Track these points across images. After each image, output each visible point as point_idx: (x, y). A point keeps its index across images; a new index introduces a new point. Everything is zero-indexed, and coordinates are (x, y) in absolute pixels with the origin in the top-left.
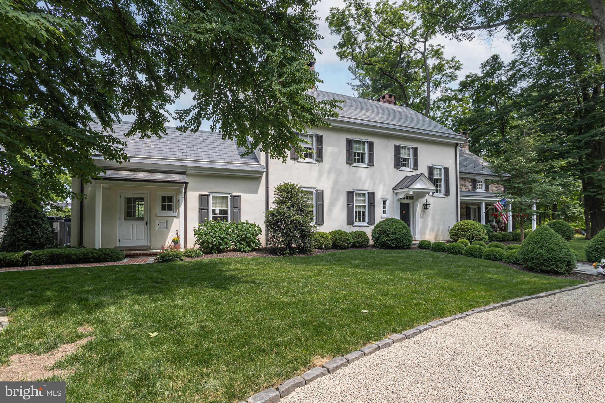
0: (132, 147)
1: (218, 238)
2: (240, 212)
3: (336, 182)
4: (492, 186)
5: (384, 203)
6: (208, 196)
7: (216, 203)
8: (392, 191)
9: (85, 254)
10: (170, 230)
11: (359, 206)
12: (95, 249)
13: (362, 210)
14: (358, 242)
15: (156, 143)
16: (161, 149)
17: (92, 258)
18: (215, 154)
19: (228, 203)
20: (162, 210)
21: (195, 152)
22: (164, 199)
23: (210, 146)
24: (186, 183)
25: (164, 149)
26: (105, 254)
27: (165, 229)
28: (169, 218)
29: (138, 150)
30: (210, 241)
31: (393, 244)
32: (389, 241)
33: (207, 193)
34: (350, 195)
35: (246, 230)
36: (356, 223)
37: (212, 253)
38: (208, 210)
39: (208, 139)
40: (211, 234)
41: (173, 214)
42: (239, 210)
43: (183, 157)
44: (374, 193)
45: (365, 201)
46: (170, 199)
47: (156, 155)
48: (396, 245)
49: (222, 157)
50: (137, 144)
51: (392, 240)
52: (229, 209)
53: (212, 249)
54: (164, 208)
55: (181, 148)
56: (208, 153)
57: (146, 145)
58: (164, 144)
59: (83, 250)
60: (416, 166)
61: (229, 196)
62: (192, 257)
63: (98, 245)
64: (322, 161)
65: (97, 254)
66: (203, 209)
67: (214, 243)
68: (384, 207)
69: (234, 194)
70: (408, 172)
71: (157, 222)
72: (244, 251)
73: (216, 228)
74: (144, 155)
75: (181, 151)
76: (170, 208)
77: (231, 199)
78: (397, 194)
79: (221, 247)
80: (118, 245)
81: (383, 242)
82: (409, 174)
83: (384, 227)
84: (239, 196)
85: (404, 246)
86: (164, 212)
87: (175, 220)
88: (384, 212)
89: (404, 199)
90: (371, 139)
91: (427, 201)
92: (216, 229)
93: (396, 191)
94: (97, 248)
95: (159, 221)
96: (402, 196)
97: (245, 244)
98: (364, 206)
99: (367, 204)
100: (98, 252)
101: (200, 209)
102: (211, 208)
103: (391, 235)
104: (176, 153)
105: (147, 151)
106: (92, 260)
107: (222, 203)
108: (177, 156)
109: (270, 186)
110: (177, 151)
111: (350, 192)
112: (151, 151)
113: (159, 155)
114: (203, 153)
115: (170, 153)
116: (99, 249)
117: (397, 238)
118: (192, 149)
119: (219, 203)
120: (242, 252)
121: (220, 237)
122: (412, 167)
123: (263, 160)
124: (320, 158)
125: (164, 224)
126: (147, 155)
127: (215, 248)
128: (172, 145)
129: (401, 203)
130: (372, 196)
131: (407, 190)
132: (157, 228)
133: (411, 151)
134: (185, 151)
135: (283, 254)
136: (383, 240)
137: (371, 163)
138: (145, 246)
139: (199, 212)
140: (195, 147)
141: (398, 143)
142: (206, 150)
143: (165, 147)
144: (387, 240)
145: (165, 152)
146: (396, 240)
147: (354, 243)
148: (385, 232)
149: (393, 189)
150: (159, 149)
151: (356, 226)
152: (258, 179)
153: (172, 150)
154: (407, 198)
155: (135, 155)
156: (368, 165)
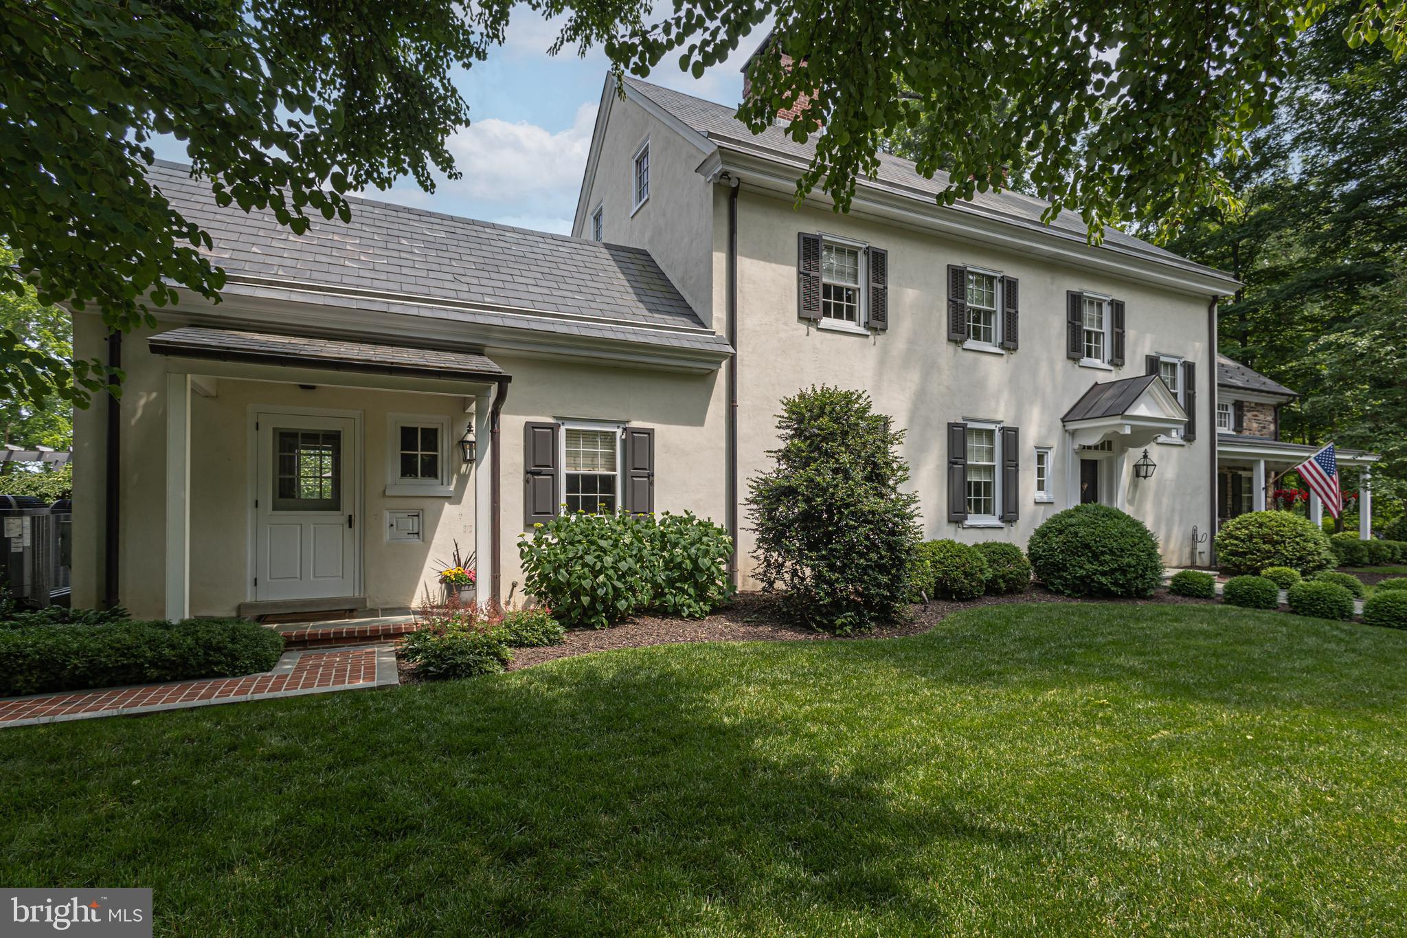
0: (296, 255)
1: (611, 572)
2: (651, 484)
3: (921, 397)
4: (1250, 420)
5: (1040, 459)
6: (554, 428)
7: (577, 454)
8: (1060, 424)
9: (125, 651)
10: (430, 543)
11: (978, 469)
12: (167, 626)
13: (983, 479)
14: (1003, 577)
15: (378, 252)
16: (397, 269)
17: (153, 664)
18: (570, 295)
19: (614, 455)
20: (404, 474)
21: (508, 285)
22: (408, 436)
23: (547, 270)
24: (503, 381)
25: (404, 271)
26: (208, 647)
27: (415, 541)
28: (427, 504)
29: (318, 266)
30: (586, 584)
31: (1116, 584)
32: (1104, 574)
33: (551, 420)
34: (958, 436)
35: (692, 544)
36: (973, 519)
37: (592, 627)
38: (554, 476)
39: (536, 250)
40: (589, 559)
41: (441, 491)
42: (650, 476)
43: (473, 296)
44: (1016, 430)
45: (991, 452)
46: (431, 437)
47: (380, 287)
48: (1122, 586)
49: (593, 305)
50: (315, 249)
51: (1113, 571)
52: (618, 473)
53: (588, 612)
54: (408, 469)
55: (461, 271)
56: (546, 291)
57: (343, 254)
58: (403, 255)
59: (118, 633)
60: (1118, 358)
61: (619, 432)
62: (532, 645)
63: (179, 609)
64: (884, 330)
65: (172, 647)
66: (539, 474)
67: (601, 592)
68: (1041, 472)
69: (635, 424)
70: (1098, 370)
71: (387, 515)
72: (691, 616)
73: (602, 537)
74: (341, 283)
75: (463, 279)
76: (431, 469)
77: (624, 442)
78: (1073, 434)
79: (622, 604)
80: (249, 598)
81: (1082, 578)
82: (1102, 378)
83: (1082, 532)
84: (650, 433)
85: (1145, 590)
86: (409, 480)
87: (448, 508)
88: (1041, 486)
89: (1096, 447)
90: (1010, 271)
91: (1145, 457)
92: (603, 543)
93: (1072, 426)
94: (175, 622)
95: (393, 511)
96: (1094, 440)
97: (691, 591)
98: (990, 469)
99: (997, 462)
100: (176, 636)
101: (527, 472)
102: (564, 470)
103: (1108, 557)
104: (447, 285)
105: (350, 272)
106: (154, 673)
107: (595, 455)
108: (453, 294)
109: (739, 402)
110: (450, 277)
111: (957, 425)
112: (362, 273)
113: (392, 288)
114: (531, 289)
115: (428, 282)
116: (184, 623)
117: (1129, 565)
118: (494, 275)
119: (586, 455)
120: (682, 618)
121: (616, 569)
122: (1108, 356)
123: (719, 320)
124: (878, 320)
125: (412, 525)
126: (350, 282)
127: (600, 607)
128: (429, 259)
129: (1083, 461)
130: (1011, 437)
131: (1117, 421)
132: (387, 535)
133: (1107, 310)
134: (475, 281)
135: (831, 628)
136: (1081, 572)
137: (1010, 341)
138: (346, 600)
139: (526, 481)
140: (502, 270)
141: (1076, 286)
142: (540, 282)
143: (410, 263)
144: (1096, 572)
145: (413, 280)
146: (1124, 572)
147: (994, 580)
148: (1087, 546)
149: (1063, 420)
150: (390, 269)
151: (972, 527)
152: (706, 378)
153: (432, 274)
154: (1103, 448)
155: (310, 279)
156: (1002, 346)
